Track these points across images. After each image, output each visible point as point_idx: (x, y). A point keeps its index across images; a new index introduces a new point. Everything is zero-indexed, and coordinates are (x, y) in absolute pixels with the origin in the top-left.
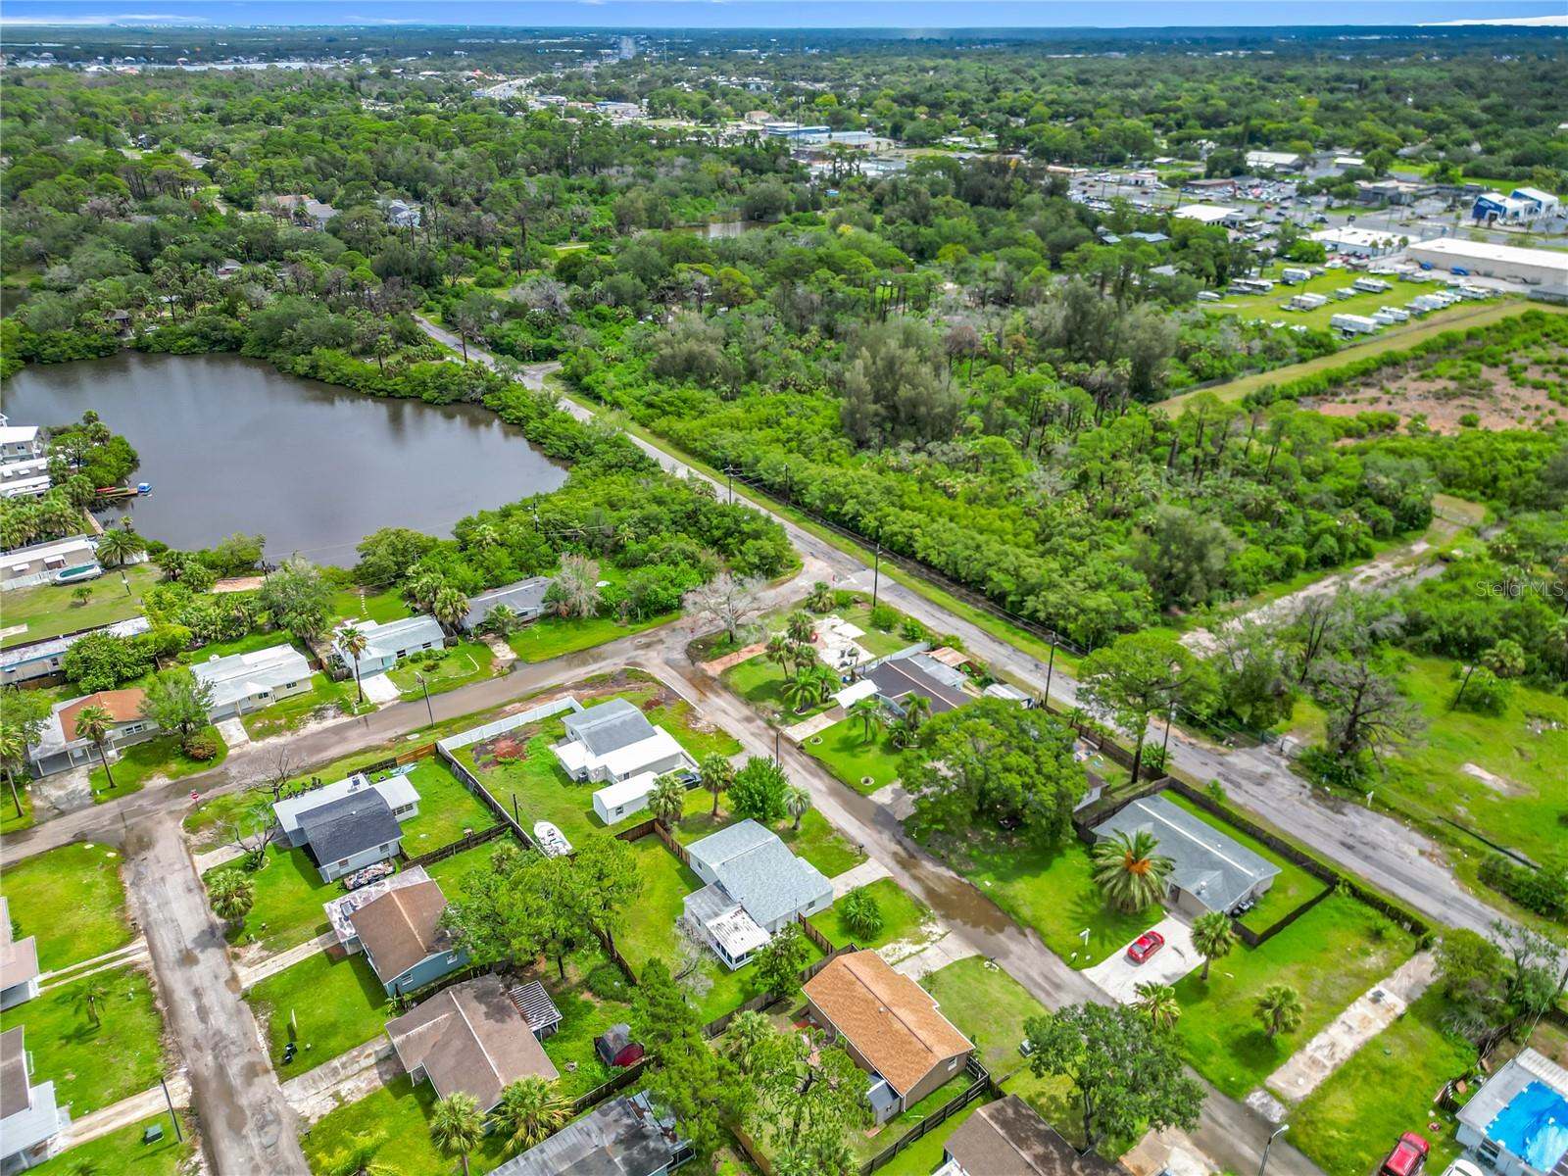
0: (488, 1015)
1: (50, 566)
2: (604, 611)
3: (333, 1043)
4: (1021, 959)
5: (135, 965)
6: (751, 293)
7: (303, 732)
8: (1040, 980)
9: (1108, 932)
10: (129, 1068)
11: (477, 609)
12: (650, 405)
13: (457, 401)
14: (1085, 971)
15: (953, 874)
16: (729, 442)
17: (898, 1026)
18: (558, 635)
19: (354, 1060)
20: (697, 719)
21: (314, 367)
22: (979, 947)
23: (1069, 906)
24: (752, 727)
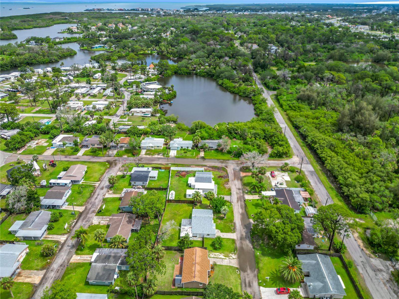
0: (127, 221)
1: (143, 112)
2: (229, 152)
3: (107, 214)
4: (248, 275)
5: (95, 186)
6: (345, 82)
7: (153, 157)
8: (247, 282)
9: (278, 282)
10: (80, 202)
11: (201, 143)
12: (290, 107)
13: (247, 97)
14: (261, 288)
15: (252, 247)
16: (300, 120)
17: (194, 268)
18: (216, 154)
19: (107, 218)
20: (227, 184)
21: (222, 83)
22: (240, 266)
23: (274, 270)
24: (238, 191)
